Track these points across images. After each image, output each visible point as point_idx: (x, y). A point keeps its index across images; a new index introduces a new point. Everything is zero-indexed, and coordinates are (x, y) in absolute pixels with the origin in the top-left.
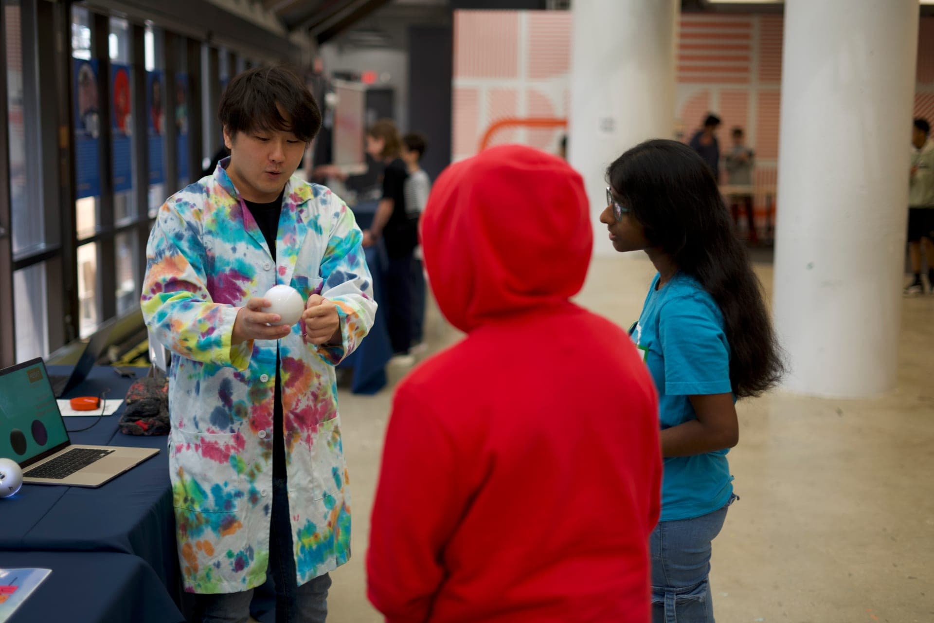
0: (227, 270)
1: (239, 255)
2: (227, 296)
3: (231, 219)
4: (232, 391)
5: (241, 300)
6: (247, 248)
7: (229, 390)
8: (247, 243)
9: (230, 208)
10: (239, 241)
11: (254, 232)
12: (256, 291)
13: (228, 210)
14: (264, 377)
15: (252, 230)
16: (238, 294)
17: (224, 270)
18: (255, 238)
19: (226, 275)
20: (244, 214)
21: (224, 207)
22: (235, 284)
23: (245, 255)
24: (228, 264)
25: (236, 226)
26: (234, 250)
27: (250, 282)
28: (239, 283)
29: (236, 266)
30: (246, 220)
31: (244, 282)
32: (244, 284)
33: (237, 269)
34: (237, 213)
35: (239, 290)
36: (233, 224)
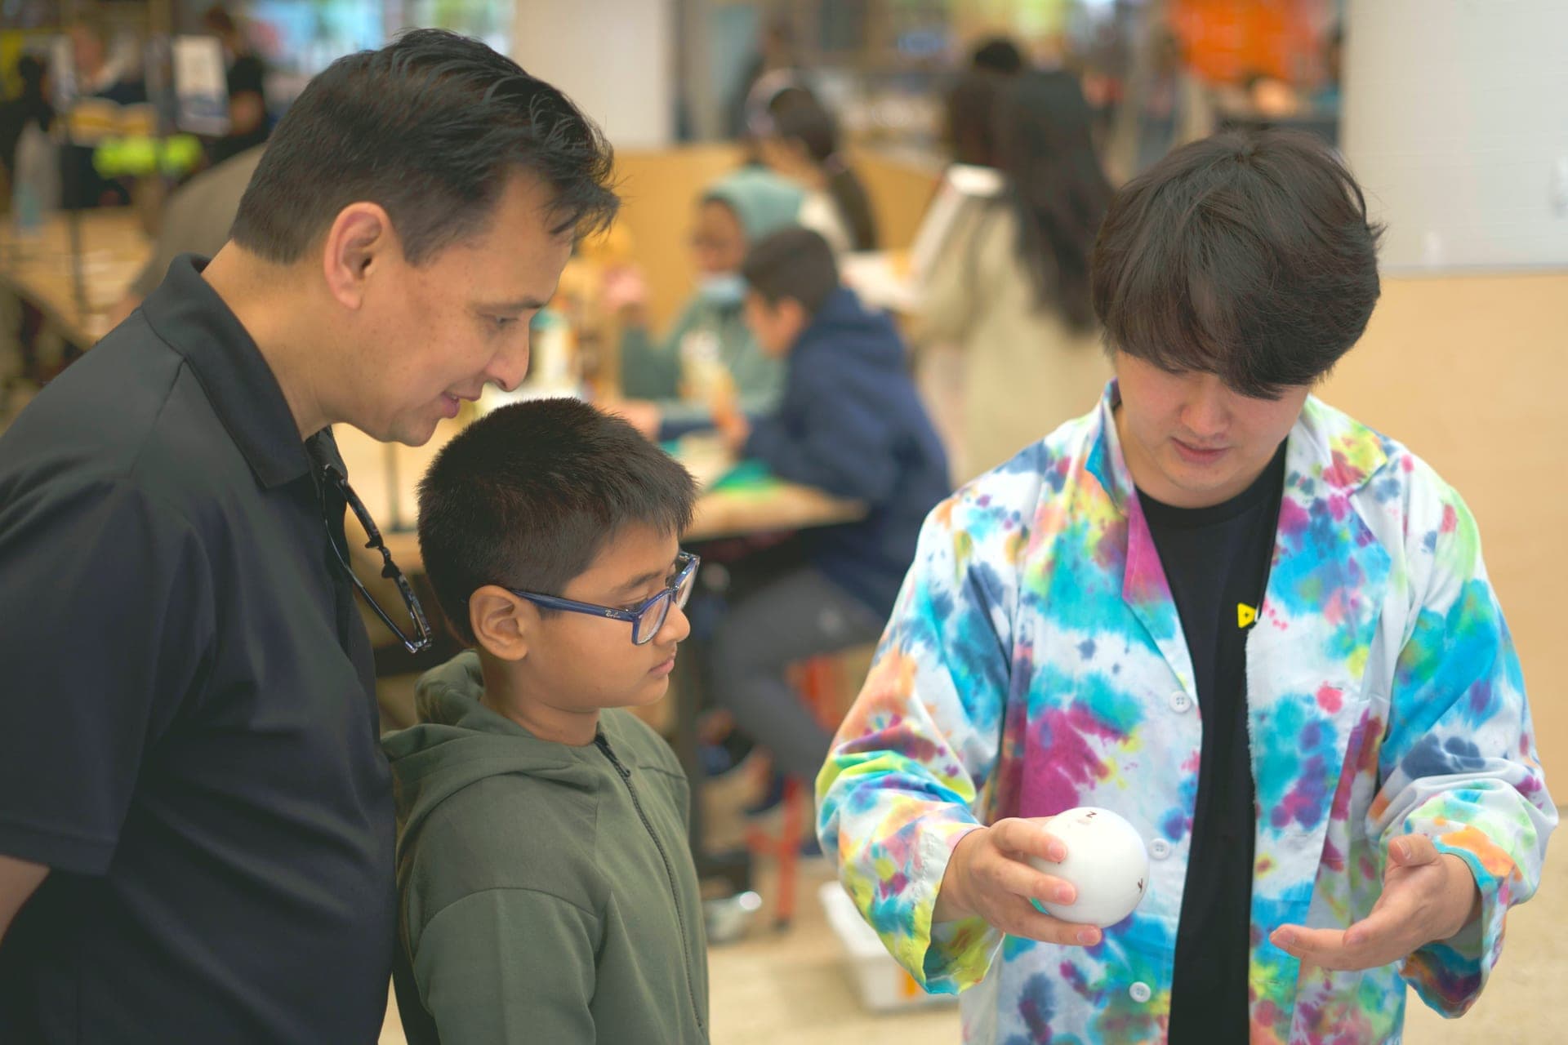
0: (1066, 703)
1: (1100, 664)
2: (1061, 770)
3: (1099, 560)
4: (1052, 1008)
5: (1092, 786)
6: (1127, 651)
7: (1044, 1004)
8: (1128, 638)
9: (1103, 528)
10: (1106, 626)
11: (1146, 609)
12: (1134, 765)
13: (1094, 535)
14: (1141, 991)
15: (1141, 601)
16: (1087, 769)
17: (1058, 703)
18: (1146, 624)
19: (1061, 716)
20: (1129, 554)
21: (1087, 525)
22: (1081, 743)
23: (1116, 669)
24: (1068, 686)
25: (1106, 583)
26: (1088, 649)
27: (1120, 742)
28: (1093, 741)
29: (1087, 696)
30: (1131, 571)
31: (1107, 740)
32: (1104, 745)
33: (1089, 702)
34: (1116, 549)
35: (1090, 758)
36: (1099, 576)
